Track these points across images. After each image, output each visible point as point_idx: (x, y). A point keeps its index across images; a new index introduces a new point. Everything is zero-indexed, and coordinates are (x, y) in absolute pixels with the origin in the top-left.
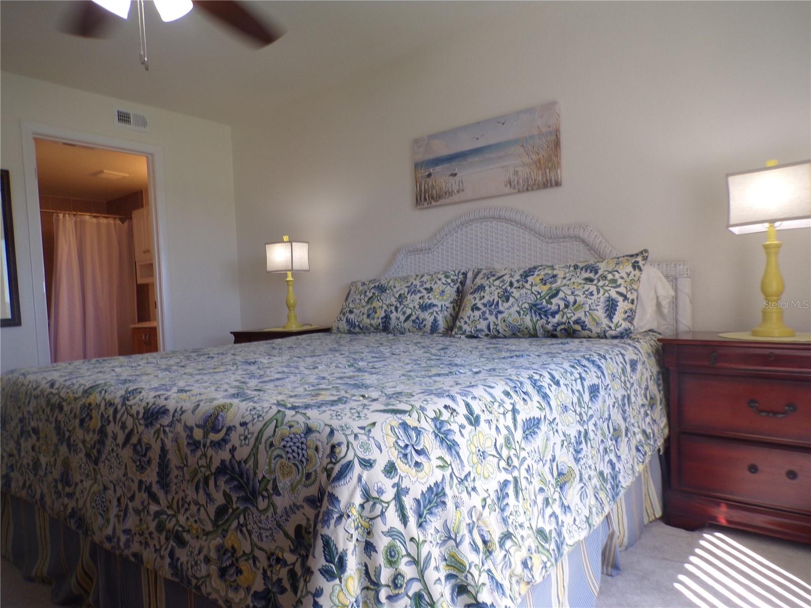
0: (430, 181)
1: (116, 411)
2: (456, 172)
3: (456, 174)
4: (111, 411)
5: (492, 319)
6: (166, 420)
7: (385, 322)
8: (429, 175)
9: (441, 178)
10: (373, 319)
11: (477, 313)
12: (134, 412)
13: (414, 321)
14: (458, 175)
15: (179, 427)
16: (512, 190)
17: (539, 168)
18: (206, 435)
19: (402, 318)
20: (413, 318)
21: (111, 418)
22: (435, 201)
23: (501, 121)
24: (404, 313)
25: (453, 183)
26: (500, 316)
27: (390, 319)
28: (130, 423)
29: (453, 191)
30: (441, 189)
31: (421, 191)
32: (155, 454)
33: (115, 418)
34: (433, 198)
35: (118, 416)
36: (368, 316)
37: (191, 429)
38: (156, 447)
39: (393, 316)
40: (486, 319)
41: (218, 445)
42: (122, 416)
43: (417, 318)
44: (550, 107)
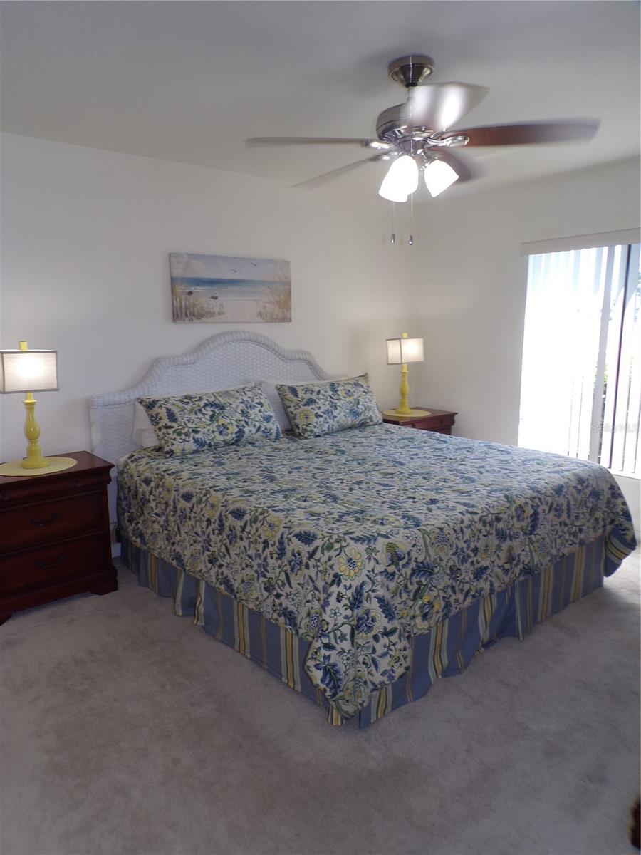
0: (191, 298)
1: (540, 499)
2: (216, 296)
3: (216, 298)
4: (537, 501)
5: (331, 421)
6: (565, 490)
7: (238, 436)
8: (190, 293)
9: (202, 297)
10: (227, 435)
11: (321, 419)
12: (549, 494)
13: (264, 432)
14: (219, 299)
15: (571, 489)
16: (262, 320)
17: (280, 307)
18: (582, 485)
19: (254, 430)
20: (262, 429)
21: (539, 504)
22: (197, 319)
23: (254, 263)
24: (254, 426)
25: (214, 306)
26: (336, 419)
27: (244, 432)
28: (549, 500)
29: (214, 313)
30: (203, 308)
31: (181, 306)
32: (565, 507)
33: (541, 502)
34: (194, 315)
35: (543, 500)
36: (221, 433)
37: (576, 487)
38: (565, 504)
39: (247, 429)
40: (327, 423)
41: (587, 487)
42: (545, 499)
43: (266, 429)
44: (286, 264)
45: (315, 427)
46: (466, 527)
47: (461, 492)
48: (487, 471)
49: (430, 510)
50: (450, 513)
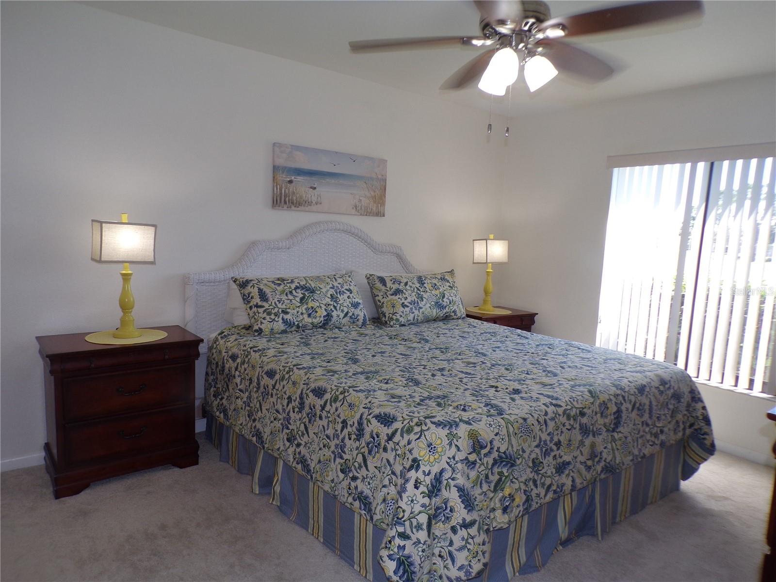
0: (291, 187)
1: (623, 397)
2: (315, 186)
3: (315, 188)
4: (621, 398)
5: (416, 312)
6: (647, 389)
7: (327, 320)
8: (291, 182)
9: (301, 186)
10: (316, 318)
11: (407, 309)
12: (632, 393)
13: (351, 317)
14: (317, 189)
15: (653, 390)
16: (358, 214)
17: (375, 202)
18: (664, 387)
19: (342, 315)
20: (350, 314)
21: (623, 402)
22: (295, 207)
23: (353, 158)
24: (342, 311)
25: (312, 195)
26: (421, 310)
27: (332, 316)
28: (633, 398)
29: (312, 202)
30: (301, 197)
31: (281, 194)
32: (647, 407)
33: (625, 400)
34: (292, 203)
35: (626, 398)
36: (309, 315)
37: (658, 388)
38: (648, 403)
39: (334, 314)
40: (413, 313)
41: (669, 388)
42: (628, 397)
43: (353, 314)
44: (383, 162)
45: (401, 316)
46: (550, 419)
47: (544, 385)
48: (569, 367)
49: (513, 400)
50: (534, 404)
